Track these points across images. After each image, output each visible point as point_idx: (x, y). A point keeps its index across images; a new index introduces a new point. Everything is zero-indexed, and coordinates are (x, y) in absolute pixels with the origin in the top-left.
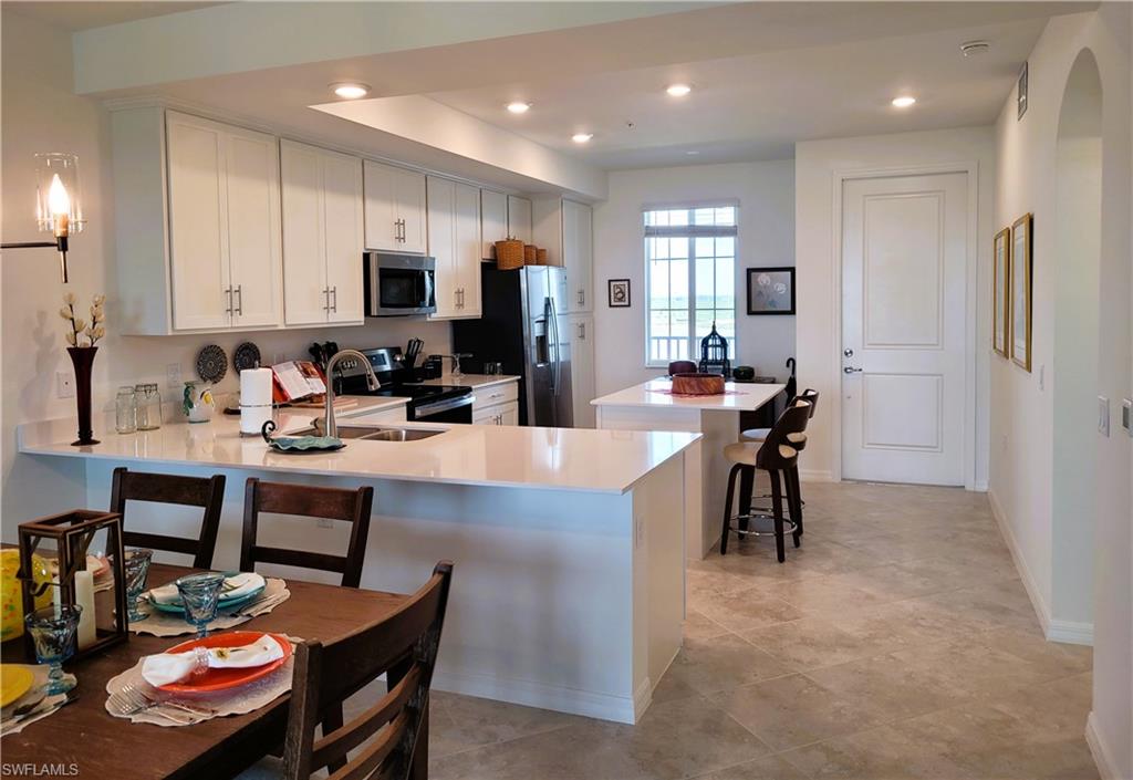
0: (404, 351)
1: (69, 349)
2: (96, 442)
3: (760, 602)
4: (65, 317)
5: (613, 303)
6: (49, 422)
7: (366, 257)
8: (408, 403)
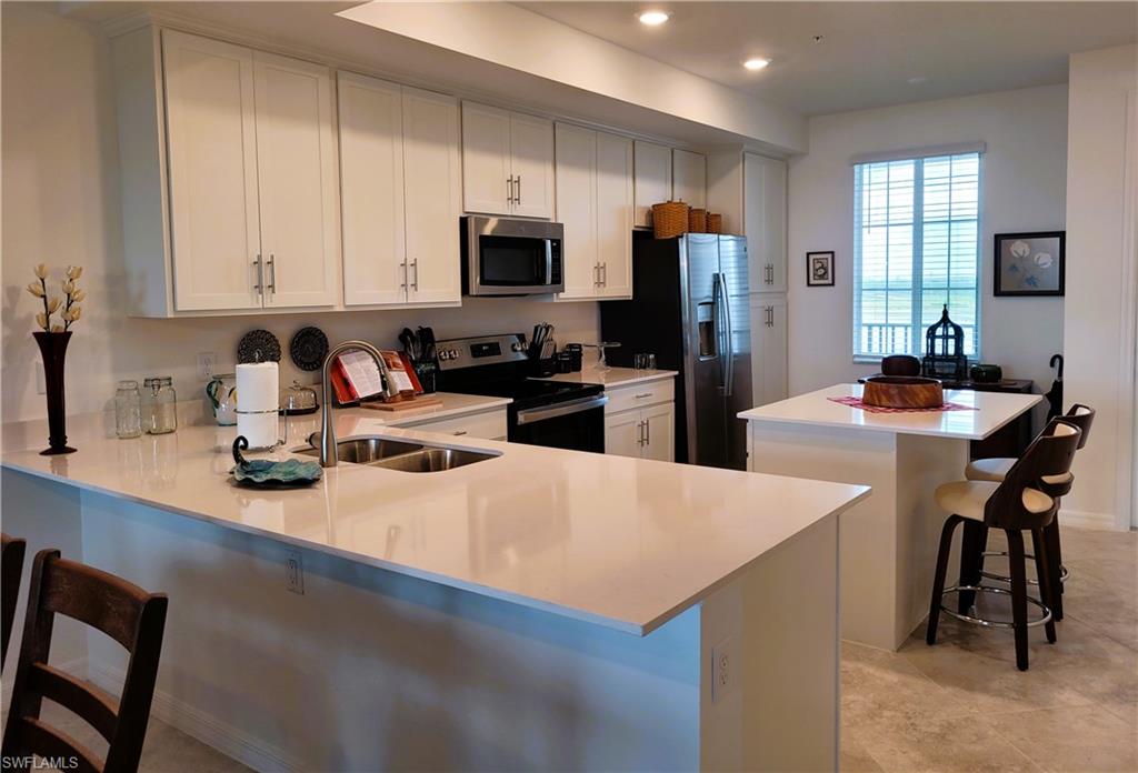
0: (529, 338)
1: (37, 335)
2: (72, 450)
3: (978, 748)
4: (36, 294)
5: (812, 282)
6: (22, 424)
7: (464, 222)
8: (509, 405)
